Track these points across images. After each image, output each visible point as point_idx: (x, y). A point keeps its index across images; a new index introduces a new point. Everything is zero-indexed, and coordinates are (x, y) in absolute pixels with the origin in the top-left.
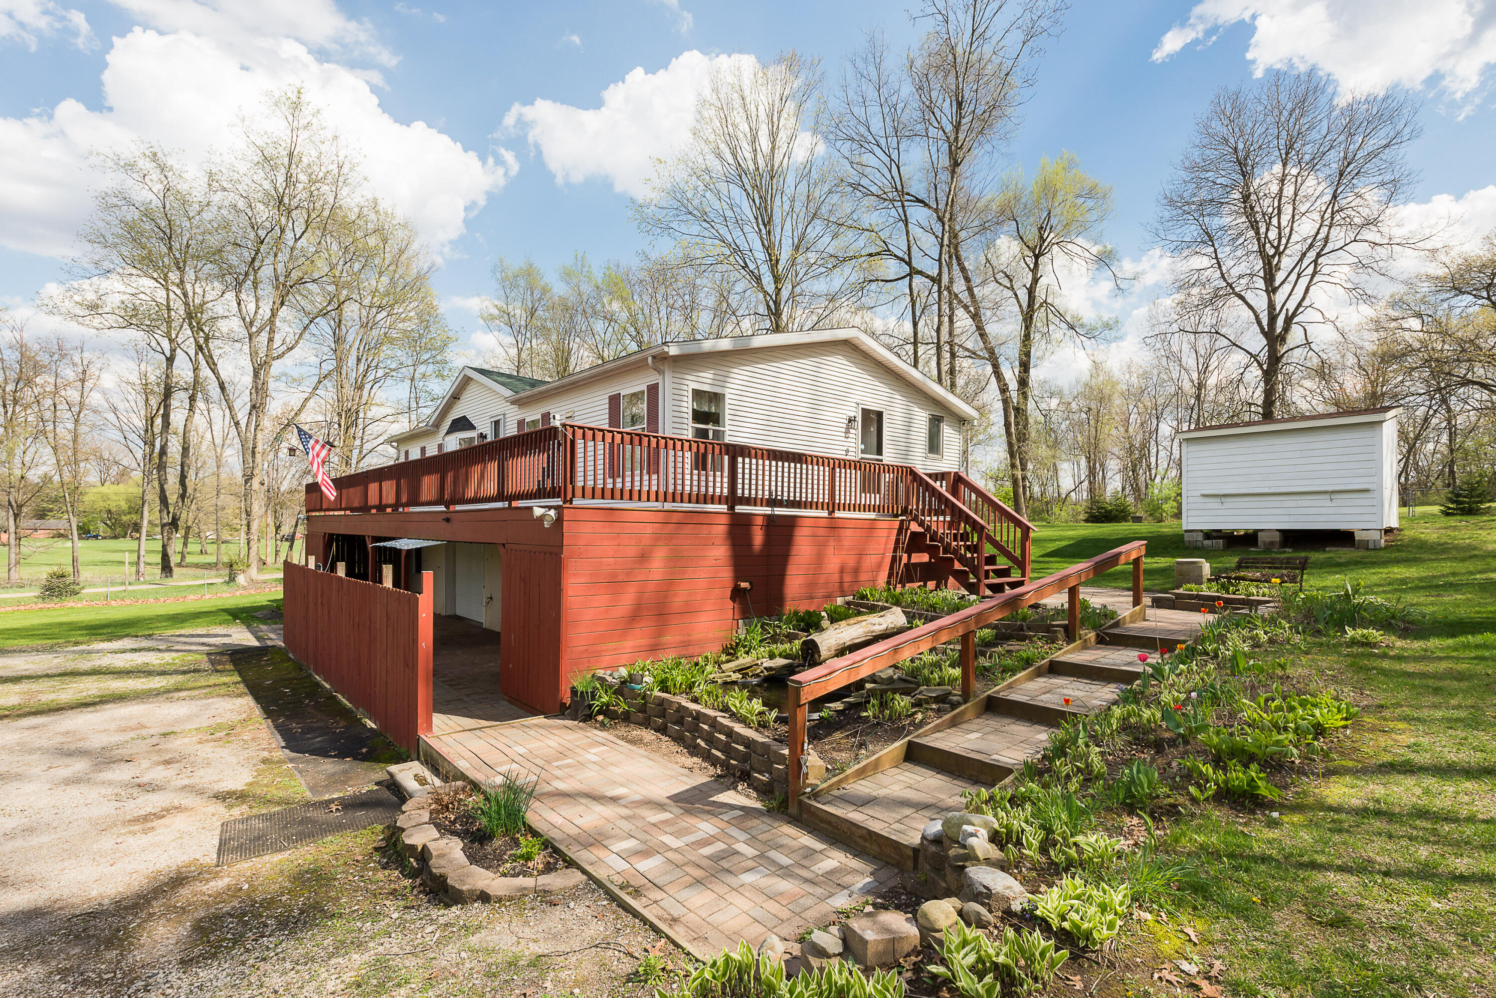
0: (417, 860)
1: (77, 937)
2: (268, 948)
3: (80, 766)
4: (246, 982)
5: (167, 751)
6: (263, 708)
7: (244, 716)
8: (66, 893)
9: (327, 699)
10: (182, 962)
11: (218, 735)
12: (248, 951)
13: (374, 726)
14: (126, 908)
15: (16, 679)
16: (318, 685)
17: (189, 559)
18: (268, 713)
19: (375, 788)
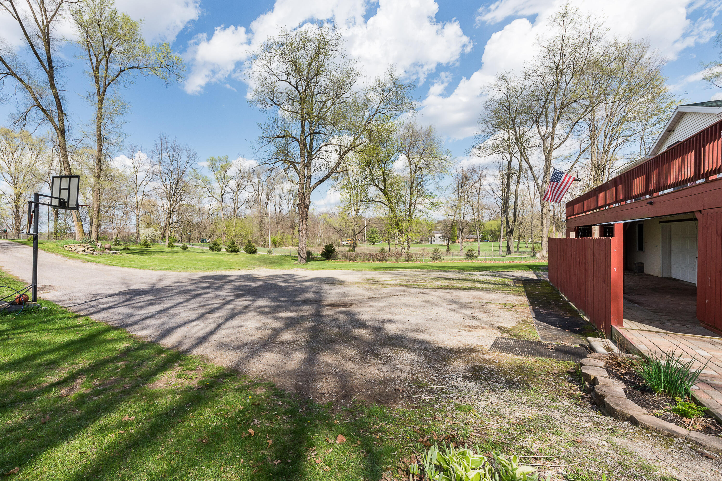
0: (590, 384)
1: (436, 353)
2: (497, 388)
3: (456, 306)
4: (482, 394)
5: (486, 308)
6: (530, 301)
7: (521, 303)
8: (438, 340)
9: (564, 304)
10: (464, 376)
11: (507, 307)
12: (489, 384)
13: (588, 320)
14: (453, 351)
15: (449, 279)
16: (562, 297)
17: (520, 250)
18: (532, 304)
19: (579, 346)
